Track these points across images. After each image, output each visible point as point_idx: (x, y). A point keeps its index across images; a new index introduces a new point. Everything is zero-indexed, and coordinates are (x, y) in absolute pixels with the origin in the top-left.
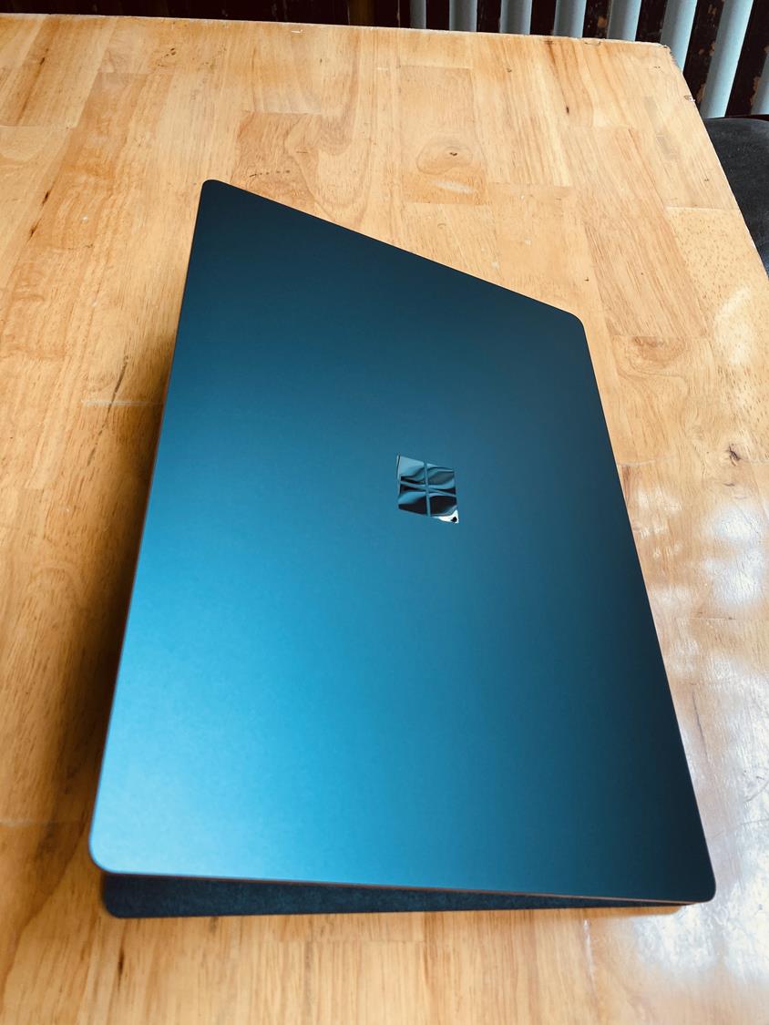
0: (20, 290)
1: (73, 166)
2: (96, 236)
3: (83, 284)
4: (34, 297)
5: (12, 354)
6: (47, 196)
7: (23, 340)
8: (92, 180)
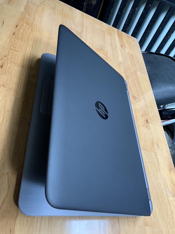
0: (11, 48)
1: (23, 21)
2: (29, 40)
3: (27, 51)
4: (15, 50)
5: (11, 63)
6: (17, 26)
7: (13, 60)
8: (28, 26)
